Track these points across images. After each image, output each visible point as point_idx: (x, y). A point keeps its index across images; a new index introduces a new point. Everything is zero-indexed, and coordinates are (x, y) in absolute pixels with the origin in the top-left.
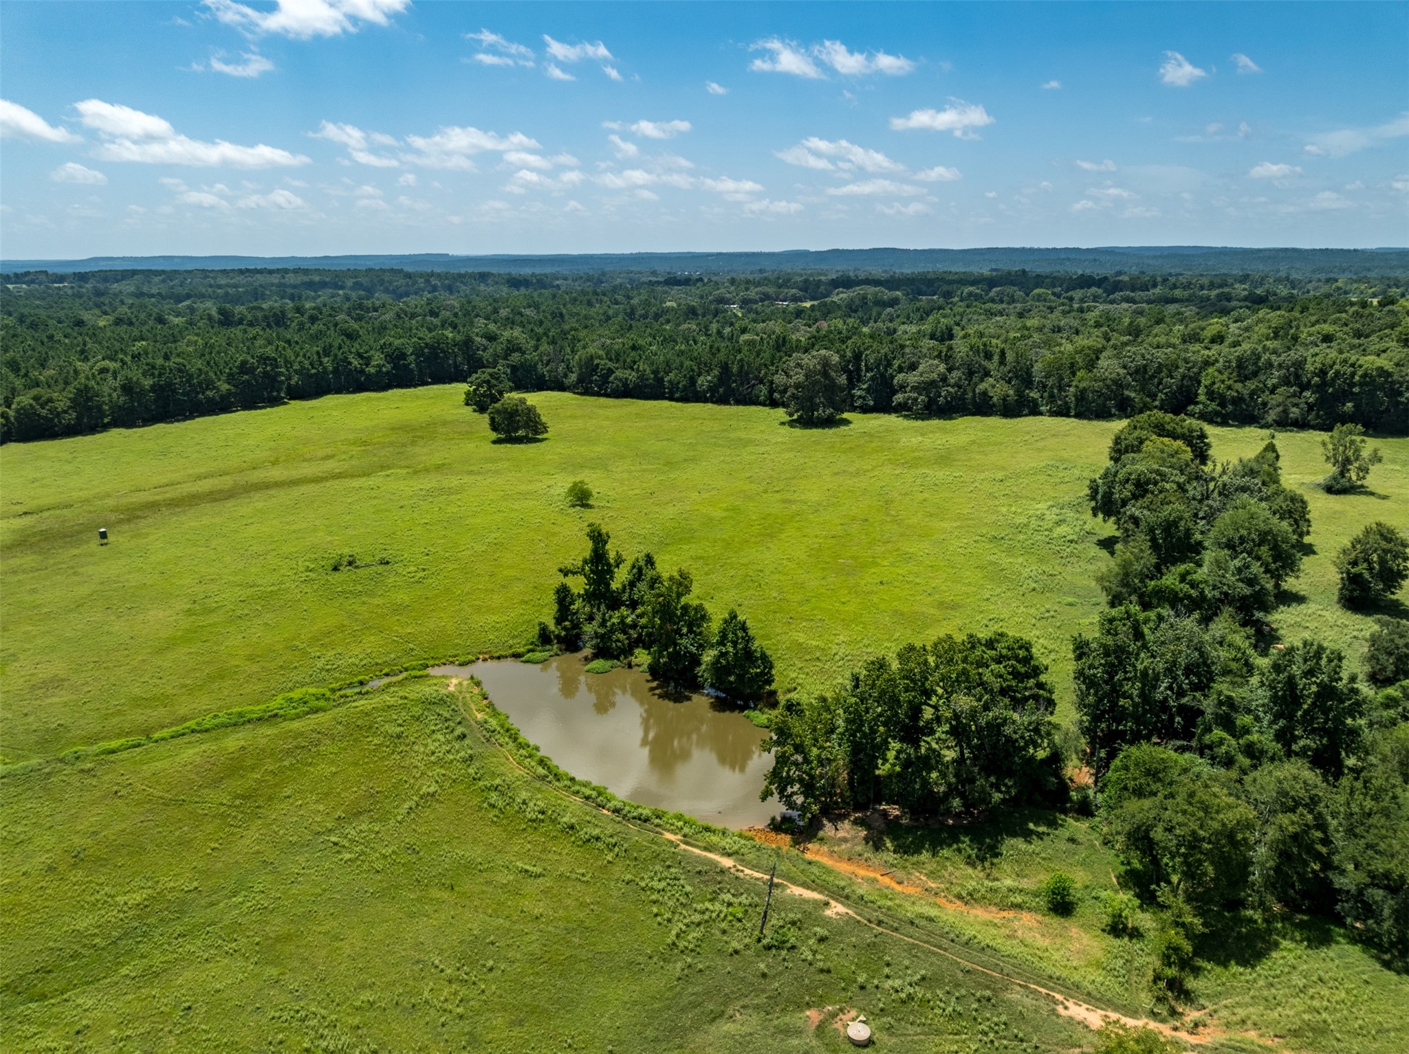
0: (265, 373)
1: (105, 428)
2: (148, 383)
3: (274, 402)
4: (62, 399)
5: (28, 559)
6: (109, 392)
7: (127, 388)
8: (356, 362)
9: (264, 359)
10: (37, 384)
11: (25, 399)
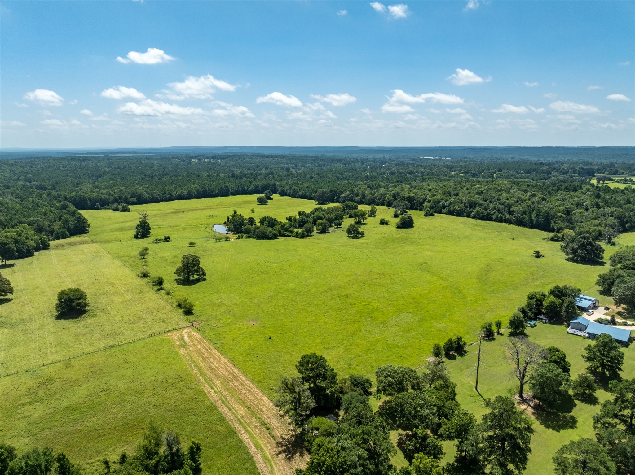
0: (226, 189)
1: (193, 198)
2: (202, 190)
3: (228, 195)
4: (186, 192)
5: (173, 214)
6: (195, 192)
7: (198, 191)
8: (246, 188)
9: (226, 187)
10: (182, 189)
11: (179, 192)
